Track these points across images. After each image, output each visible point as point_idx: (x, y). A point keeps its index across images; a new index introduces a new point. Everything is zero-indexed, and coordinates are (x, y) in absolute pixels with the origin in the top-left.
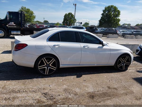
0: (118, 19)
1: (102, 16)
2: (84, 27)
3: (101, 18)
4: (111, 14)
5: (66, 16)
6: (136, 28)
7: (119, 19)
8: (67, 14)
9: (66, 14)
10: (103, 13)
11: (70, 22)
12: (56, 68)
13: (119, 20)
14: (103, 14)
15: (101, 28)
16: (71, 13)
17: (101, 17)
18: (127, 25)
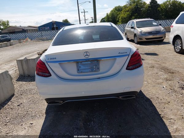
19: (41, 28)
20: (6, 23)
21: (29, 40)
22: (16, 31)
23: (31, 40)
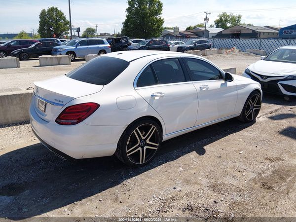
0: (160, 19)
1: (127, 13)
2: (104, 40)
3: (126, 18)
4: (145, 8)
5: (43, 15)
6: (188, 35)
7: (162, 18)
8: (46, 10)
9: (44, 10)
10: (129, 6)
11: (57, 29)
12: (158, 145)
13: (162, 22)
14: (128, 10)
15: (133, 40)
16: (56, 8)
17: (127, 16)
18: (172, 31)
19: (285, 32)
20: (237, 19)
21: (236, 51)
22: (242, 32)
23: (240, 51)
